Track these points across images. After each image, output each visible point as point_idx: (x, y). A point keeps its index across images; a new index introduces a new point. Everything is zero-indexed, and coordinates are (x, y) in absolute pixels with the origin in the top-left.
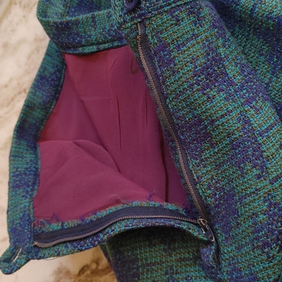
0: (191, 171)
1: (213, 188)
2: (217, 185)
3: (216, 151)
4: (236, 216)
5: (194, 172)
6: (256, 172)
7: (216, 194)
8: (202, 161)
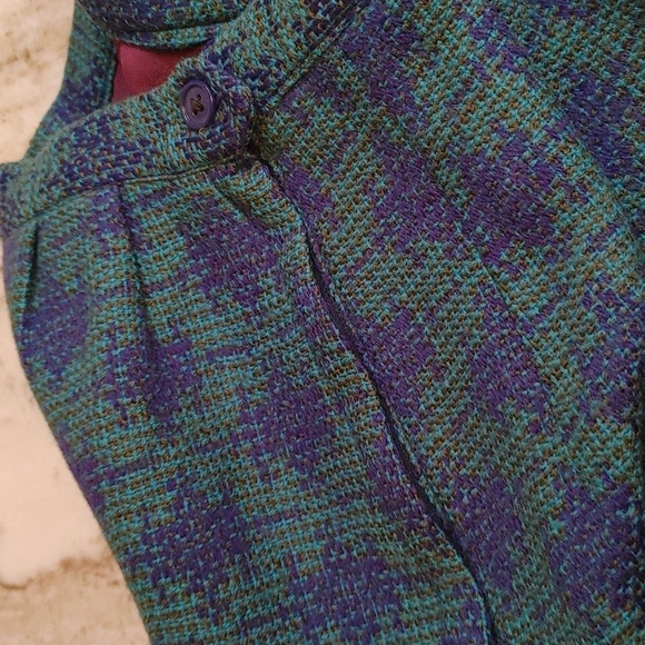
0: (404, 446)
1: (452, 482)
2: (461, 472)
3: (448, 386)
4: (518, 533)
5: (409, 449)
6: (527, 417)
7: (462, 495)
8: (422, 416)
